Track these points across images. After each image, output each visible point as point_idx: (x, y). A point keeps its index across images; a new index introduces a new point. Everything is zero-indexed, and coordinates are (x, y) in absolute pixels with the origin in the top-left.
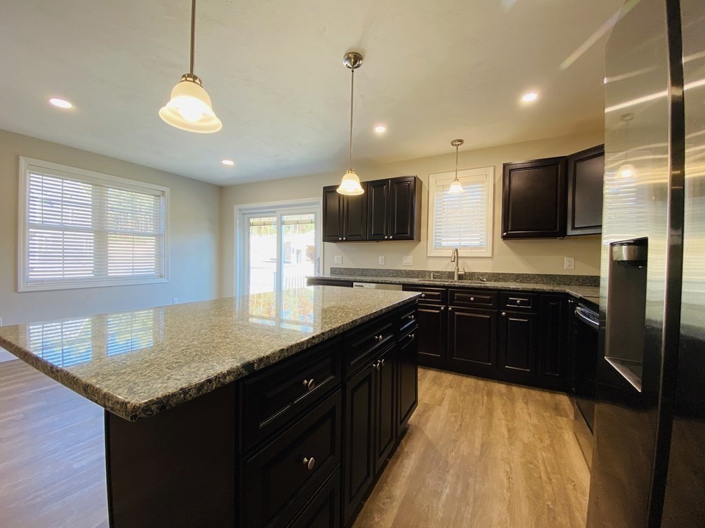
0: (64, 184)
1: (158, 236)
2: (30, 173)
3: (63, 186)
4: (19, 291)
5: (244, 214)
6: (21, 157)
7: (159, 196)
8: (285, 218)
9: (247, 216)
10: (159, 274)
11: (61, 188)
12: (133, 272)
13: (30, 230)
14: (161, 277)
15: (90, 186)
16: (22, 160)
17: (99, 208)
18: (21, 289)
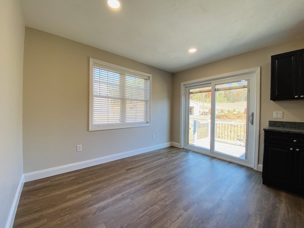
0: (109, 74)
1: (146, 101)
2: (94, 68)
3: (108, 75)
4: (90, 130)
5: (186, 87)
6: (90, 58)
7: (147, 80)
8: (217, 87)
9: (188, 89)
10: (146, 121)
11: (107, 75)
12: (136, 120)
13: (95, 98)
14: (147, 123)
15: (119, 74)
16: (91, 60)
17: (122, 86)
18: (90, 129)
